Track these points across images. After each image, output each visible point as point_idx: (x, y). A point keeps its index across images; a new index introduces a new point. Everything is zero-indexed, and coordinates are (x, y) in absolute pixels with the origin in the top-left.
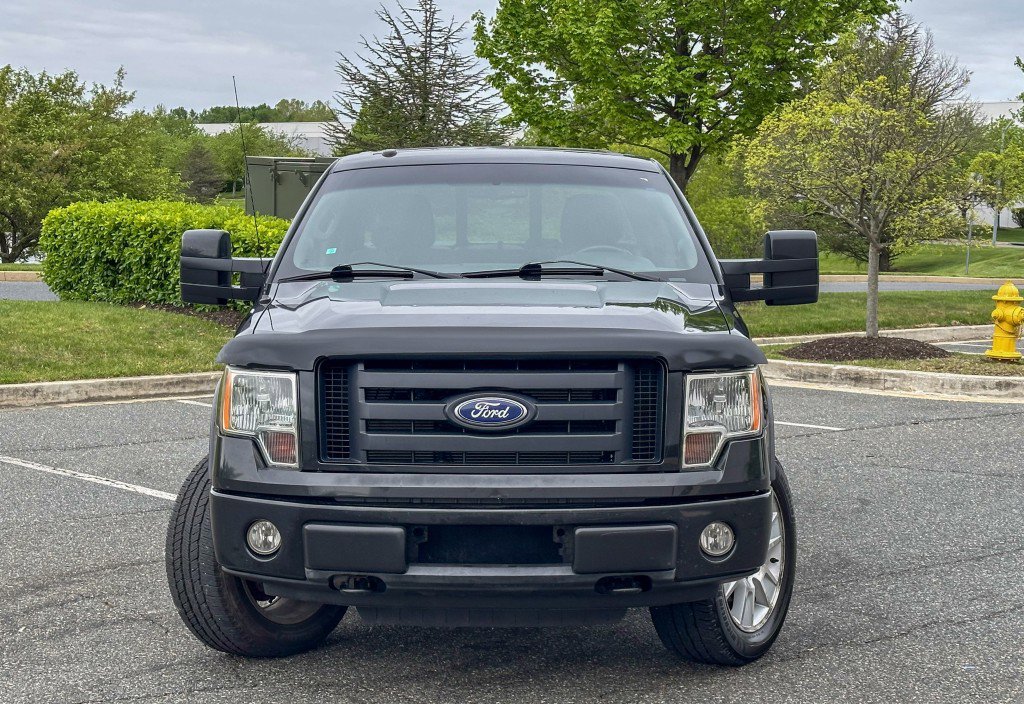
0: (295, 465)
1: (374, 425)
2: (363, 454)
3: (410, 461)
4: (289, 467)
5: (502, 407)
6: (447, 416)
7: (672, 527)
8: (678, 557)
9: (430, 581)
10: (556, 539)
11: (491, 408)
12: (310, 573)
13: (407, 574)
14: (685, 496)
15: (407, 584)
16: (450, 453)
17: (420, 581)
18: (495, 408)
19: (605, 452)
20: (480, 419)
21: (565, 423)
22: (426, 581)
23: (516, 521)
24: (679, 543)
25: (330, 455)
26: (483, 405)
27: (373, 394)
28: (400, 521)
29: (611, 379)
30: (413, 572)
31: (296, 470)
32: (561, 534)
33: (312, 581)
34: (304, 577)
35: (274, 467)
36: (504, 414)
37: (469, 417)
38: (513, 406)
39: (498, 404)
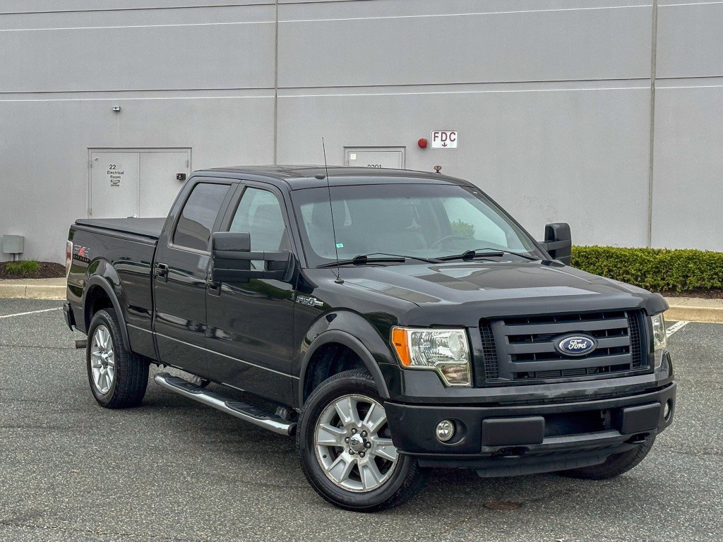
0: (469, 384)
1: (517, 357)
2: (511, 375)
3: (535, 377)
4: (464, 386)
5: (582, 342)
6: (556, 349)
7: (659, 404)
9: (557, 446)
10: (602, 416)
11: (578, 343)
12: (486, 449)
13: (543, 443)
15: (542, 449)
17: (550, 447)
18: (580, 343)
20: (573, 350)
21: (606, 349)
22: (552, 447)
25: (487, 377)
26: (574, 342)
27: (513, 339)
28: (542, 412)
29: (623, 323)
30: (546, 441)
31: (469, 387)
32: (604, 413)
33: (486, 453)
34: (480, 451)
35: (452, 386)
36: (583, 346)
37: (568, 349)
38: (587, 341)
39: (580, 341)
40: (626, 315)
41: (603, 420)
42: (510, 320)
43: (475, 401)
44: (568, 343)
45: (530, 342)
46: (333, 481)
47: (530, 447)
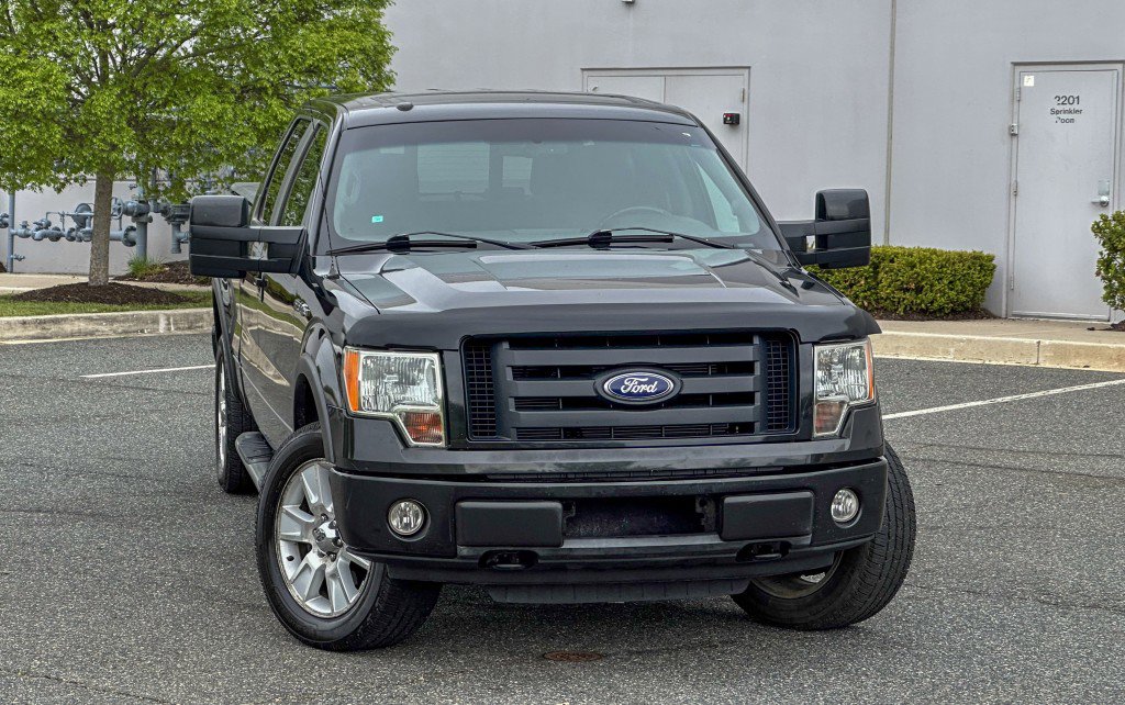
0: (442, 444)
1: (525, 403)
2: (514, 432)
3: (560, 438)
4: (435, 448)
5: (650, 382)
6: (597, 392)
7: (808, 494)
8: (814, 524)
9: (589, 554)
10: (699, 510)
11: (640, 383)
12: (463, 551)
13: (563, 547)
14: (817, 463)
15: (563, 557)
16: (578, 429)
17: (575, 553)
18: (644, 383)
19: (730, 424)
20: (630, 394)
21: (706, 396)
22: (582, 553)
23: (670, 492)
24: (816, 508)
25: (476, 434)
26: (632, 381)
27: (522, 373)
28: (557, 495)
29: (744, 353)
30: (569, 544)
31: (443, 449)
32: (703, 504)
33: (463, 557)
34: (455, 555)
35: (417, 447)
36: (652, 388)
37: (619, 392)
38: (658, 379)
39: (646, 379)
40: (756, 340)
41: (702, 515)
42: (521, 342)
43: (438, 472)
44: (621, 382)
45: (555, 378)
46: (296, 598)
47: (539, 551)
